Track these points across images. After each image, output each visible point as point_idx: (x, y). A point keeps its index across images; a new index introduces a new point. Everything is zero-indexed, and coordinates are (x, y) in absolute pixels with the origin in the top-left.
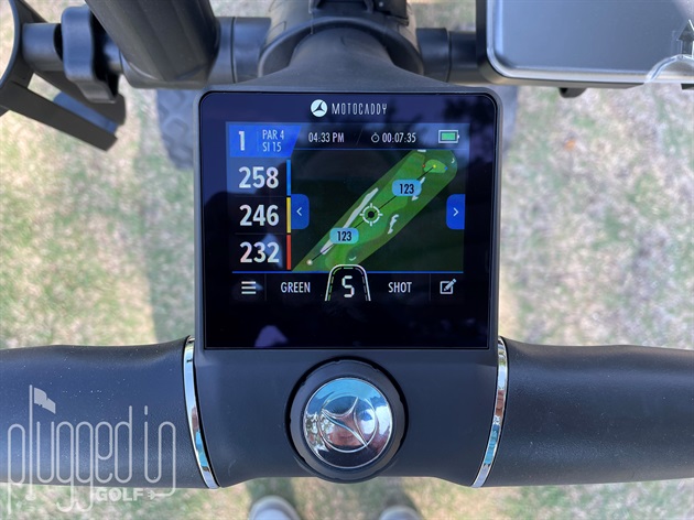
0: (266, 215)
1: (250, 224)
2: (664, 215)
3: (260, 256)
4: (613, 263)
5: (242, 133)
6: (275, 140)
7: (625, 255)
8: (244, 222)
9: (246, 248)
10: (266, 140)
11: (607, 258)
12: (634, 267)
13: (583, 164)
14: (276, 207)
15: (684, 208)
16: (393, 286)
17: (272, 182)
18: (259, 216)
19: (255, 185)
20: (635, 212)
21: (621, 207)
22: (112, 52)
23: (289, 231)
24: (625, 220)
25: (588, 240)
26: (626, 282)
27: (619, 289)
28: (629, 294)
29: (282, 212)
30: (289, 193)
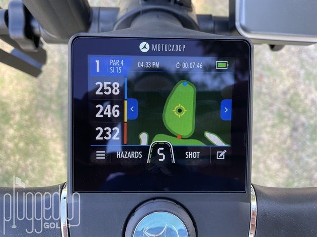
0: (111, 111)
1: (102, 116)
2: (304, 112)
3: (107, 136)
4: (281, 134)
5: (98, 62)
6: (118, 66)
7: (287, 130)
8: (98, 115)
9: (99, 131)
10: (112, 66)
11: (278, 131)
12: (291, 136)
13: (267, 88)
14: (118, 106)
15: (313, 109)
16: (188, 154)
17: (116, 91)
18: (107, 111)
19: (105, 93)
20: (291, 110)
21: (284, 108)
22: (35, 24)
23: (126, 120)
24: (286, 114)
25: (270, 123)
26: (287, 143)
27: (284, 146)
28: (289, 149)
29: (121, 109)
30: (126, 98)
